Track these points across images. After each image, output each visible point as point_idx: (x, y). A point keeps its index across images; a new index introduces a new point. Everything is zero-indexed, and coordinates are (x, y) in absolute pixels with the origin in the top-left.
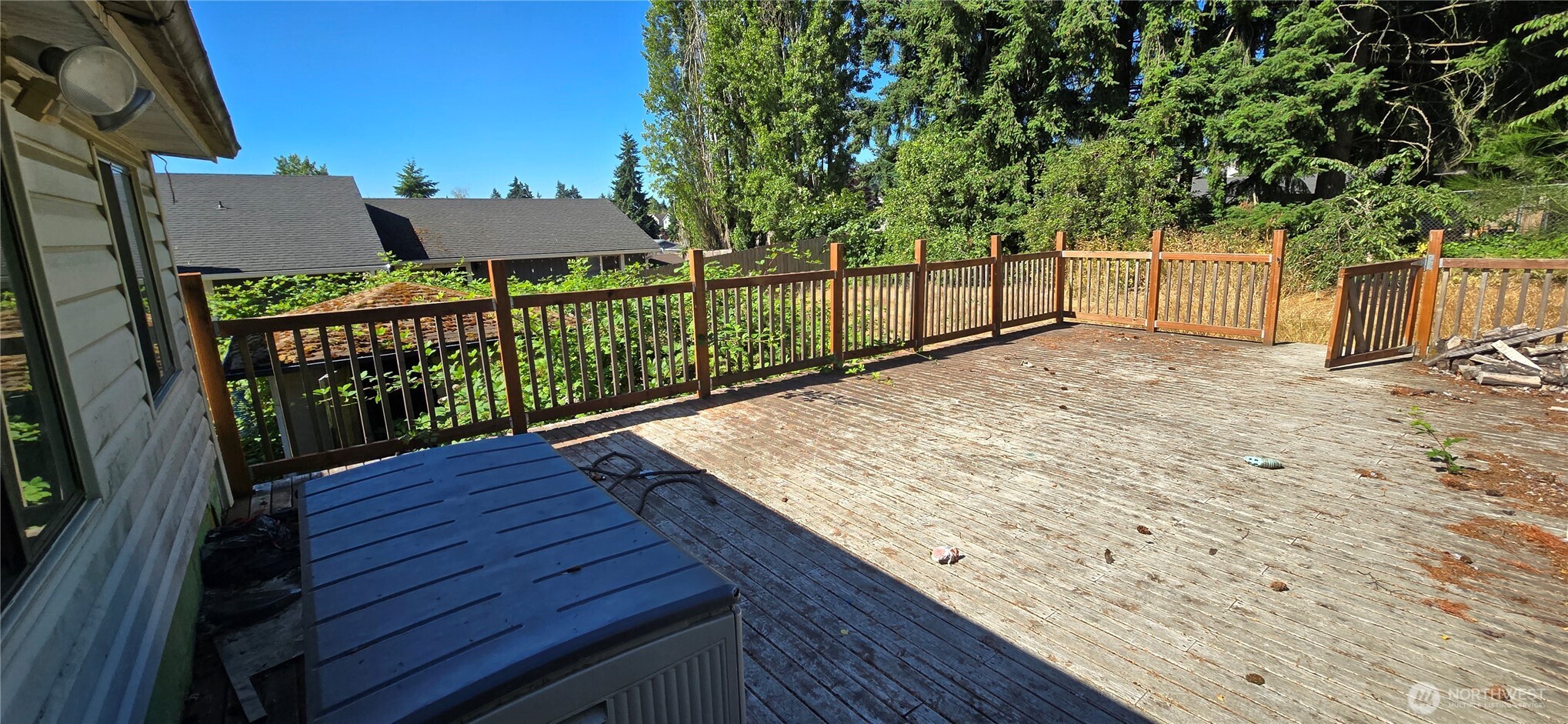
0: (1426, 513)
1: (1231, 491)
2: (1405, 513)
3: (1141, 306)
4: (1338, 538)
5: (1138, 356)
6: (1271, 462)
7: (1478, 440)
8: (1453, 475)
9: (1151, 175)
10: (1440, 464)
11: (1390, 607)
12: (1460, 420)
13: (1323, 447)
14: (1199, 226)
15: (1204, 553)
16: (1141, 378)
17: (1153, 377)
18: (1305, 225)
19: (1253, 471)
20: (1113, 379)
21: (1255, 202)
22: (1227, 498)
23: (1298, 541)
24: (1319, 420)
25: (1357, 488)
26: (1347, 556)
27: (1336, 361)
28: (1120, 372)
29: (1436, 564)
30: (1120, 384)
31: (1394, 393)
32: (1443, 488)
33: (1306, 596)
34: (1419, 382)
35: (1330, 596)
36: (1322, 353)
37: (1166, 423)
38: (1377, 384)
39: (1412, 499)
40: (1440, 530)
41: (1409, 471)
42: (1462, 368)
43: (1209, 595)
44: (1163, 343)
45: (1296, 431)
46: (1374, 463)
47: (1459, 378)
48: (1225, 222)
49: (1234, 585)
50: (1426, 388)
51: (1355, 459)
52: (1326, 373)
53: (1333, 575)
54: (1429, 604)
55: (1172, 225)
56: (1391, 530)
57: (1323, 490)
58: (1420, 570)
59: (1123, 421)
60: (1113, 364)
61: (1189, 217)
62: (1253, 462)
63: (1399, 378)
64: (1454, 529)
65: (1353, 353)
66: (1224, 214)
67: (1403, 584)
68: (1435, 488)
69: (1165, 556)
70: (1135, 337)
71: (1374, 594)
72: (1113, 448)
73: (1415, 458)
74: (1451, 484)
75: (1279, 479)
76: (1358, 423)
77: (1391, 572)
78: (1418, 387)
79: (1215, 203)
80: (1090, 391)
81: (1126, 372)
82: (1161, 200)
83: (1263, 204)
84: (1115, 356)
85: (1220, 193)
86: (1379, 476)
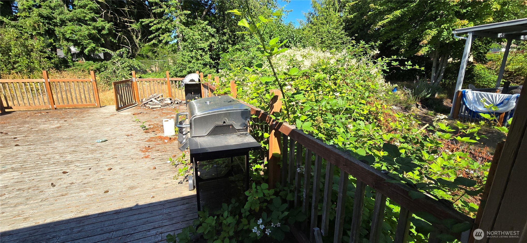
0: (141, 140)
1: (93, 151)
2: (138, 141)
3: (46, 101)
4: (123, 153)
5: (50, 119)
6: (103, 140)
7: (151, 121)
8: (147, 131)
9: (36, 47)
10: (144, 129)
11: (135, 162)
12: (147, 118)
13: (118, 132)
14: (65, 69)
15: (88, 170)
16: (53, 127)
17: (59, 125)
18: (103, 69)
19: (99, 144)
20: (40, 130)
21: (84, 61)
22: (92, 153)
23: (114, 157)
24: (116, 126)
25: (127, 139)
26: (125, 156)
27: (118, 109)
28: (42, 127)
29: (144, 150)
30: (44, 130)
31: (134, 115)
32: (145, 133)
33: (117, 168)
34: (139, 111)
35: (122, 166)
36: (114, 107)
37: (67, 139)
38: (130, 113)
39: (139, 138)
40: (144, 142)
41: (138, 132)
42: (147, 106)
43: (91, 180)
44: (60, 113)
45: (110, 130)
46: (130, 133)
47: (147, 108)
48: (74, 68)
49: (98, 174)
50: (141, 112)
51: (126, 133)
52: (116, 112)
53: (123, 161)
54: (143, 158)
55: (52, 68)
56: (135, 146)
57: (119, 143)
58: (141, 152)
59: (48, 143)
60: (38, 124)
61: (59, 65)
62: (98, 141)
63: (135, 111)
64: (147, 141)
65: (122, 106)
66: (74, 64)
67: (138, 156)
68: (143, 134)
69: (74, 176)
70: (47, 113)
71: (132, 161)
72: (47, 152)
73: (139, 129)
74: (146, 132)
75: (107, 144)
76: (126, 124)
77: (135, 155)
78: (139, 112)
79: (69, 60)
80: (30, 136)
81: (46, 126)
82: (44, 58)
83: (87, 62)
84: (39, 121)
85: (70, 57)
86: (131, 135)
